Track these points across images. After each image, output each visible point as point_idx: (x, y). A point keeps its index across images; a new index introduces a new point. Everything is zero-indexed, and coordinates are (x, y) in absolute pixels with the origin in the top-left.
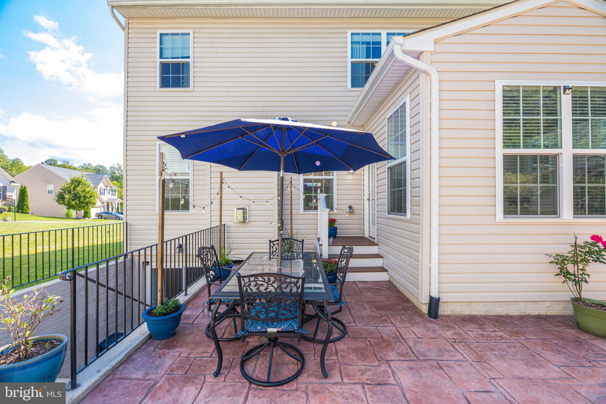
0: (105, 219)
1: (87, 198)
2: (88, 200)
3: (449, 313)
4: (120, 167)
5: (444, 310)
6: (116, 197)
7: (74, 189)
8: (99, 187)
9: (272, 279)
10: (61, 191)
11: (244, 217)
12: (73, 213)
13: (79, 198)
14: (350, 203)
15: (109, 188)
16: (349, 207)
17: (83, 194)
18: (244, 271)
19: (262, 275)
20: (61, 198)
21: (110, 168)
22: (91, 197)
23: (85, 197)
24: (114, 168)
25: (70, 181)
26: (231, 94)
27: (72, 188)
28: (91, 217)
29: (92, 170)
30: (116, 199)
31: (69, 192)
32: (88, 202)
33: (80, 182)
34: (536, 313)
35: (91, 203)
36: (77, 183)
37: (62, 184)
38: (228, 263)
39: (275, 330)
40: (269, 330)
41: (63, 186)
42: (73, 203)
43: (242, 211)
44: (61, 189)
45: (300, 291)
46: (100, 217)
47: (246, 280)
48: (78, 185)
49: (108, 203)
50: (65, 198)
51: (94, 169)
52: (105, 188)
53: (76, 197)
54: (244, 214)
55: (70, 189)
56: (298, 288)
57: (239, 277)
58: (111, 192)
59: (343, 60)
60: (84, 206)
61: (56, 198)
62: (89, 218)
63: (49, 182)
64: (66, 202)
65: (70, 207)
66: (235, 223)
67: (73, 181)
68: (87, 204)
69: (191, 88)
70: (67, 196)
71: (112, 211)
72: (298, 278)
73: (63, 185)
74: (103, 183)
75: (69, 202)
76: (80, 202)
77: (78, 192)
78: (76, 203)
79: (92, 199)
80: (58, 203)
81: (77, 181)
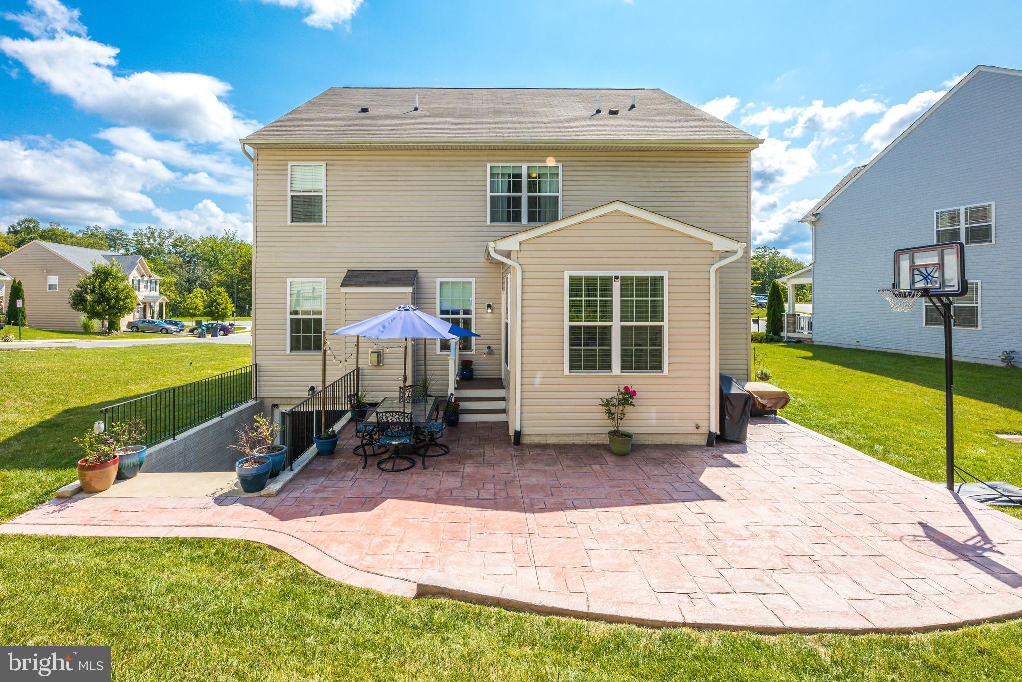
0: (143, 332)
1: (121, 300)
2: (122, 303)
3: (530, 442)
4: (153, 233)
5: (526, 440)
6: (157, 294)
7: (100, 286)
8: (131, 278)
9: (395, 414)
10: (79, 289)
11: (378, 361)
12: (96, 324)
13: (108, 300)
14: (489, 342)
15: (146, 278)
16: (488, 347)
17: (113, 294)
18: (380, 409)
19: (389, 412)
20: (78, 301)
21: (136, 234)
22: (126, 298)
23: (118, 299)
24: (141, 234)
25: (92, 273)
26: (365, 229)
27: (97, 284)
28: (120, 328)
29: (101, 239)
30: (157, 298)
31: (93, 291)
32: (122, 306)
33: (110, 274)
34: (595, 442)
35: (126, 308)
36: (103, 275)
37: (80, 277)
38: (365, 405)
39: (397, 443)
40: (394, 442)
41: (81, 282)
42: (99, 308)
43: (376, 354)
44: (78, 286)
45: (410, 421)
46: (135, 329)
47: (381, 414)
48: (107, 279)
49: (144, 303)
50: (86, 301)
51: (105, 237)
52: (140, 278)
53: (103, 298)
54: (378, 357)
55: (94, 287)
56: (409, 419)
57: (377, 413)
58: (149, 284)
59: (483, 193)
60: (117, 313)
61: (72, 301)
62: (117, 331)
63: (50, 272)
64: (89, 308)
65: (93, 314)
66: (369, 366)
67: (97, 273)
69: (324, 223)
70: (89, 298)
71: (153, 318)
72: (409, 414)
73: (82, 280)
74: (138, 271)
75: (92, 307)
76: (110, 307)
77: (107, 291)
78: (103, 309)
79: (128, 301)
80: (74, 308)
81: (104, 273)
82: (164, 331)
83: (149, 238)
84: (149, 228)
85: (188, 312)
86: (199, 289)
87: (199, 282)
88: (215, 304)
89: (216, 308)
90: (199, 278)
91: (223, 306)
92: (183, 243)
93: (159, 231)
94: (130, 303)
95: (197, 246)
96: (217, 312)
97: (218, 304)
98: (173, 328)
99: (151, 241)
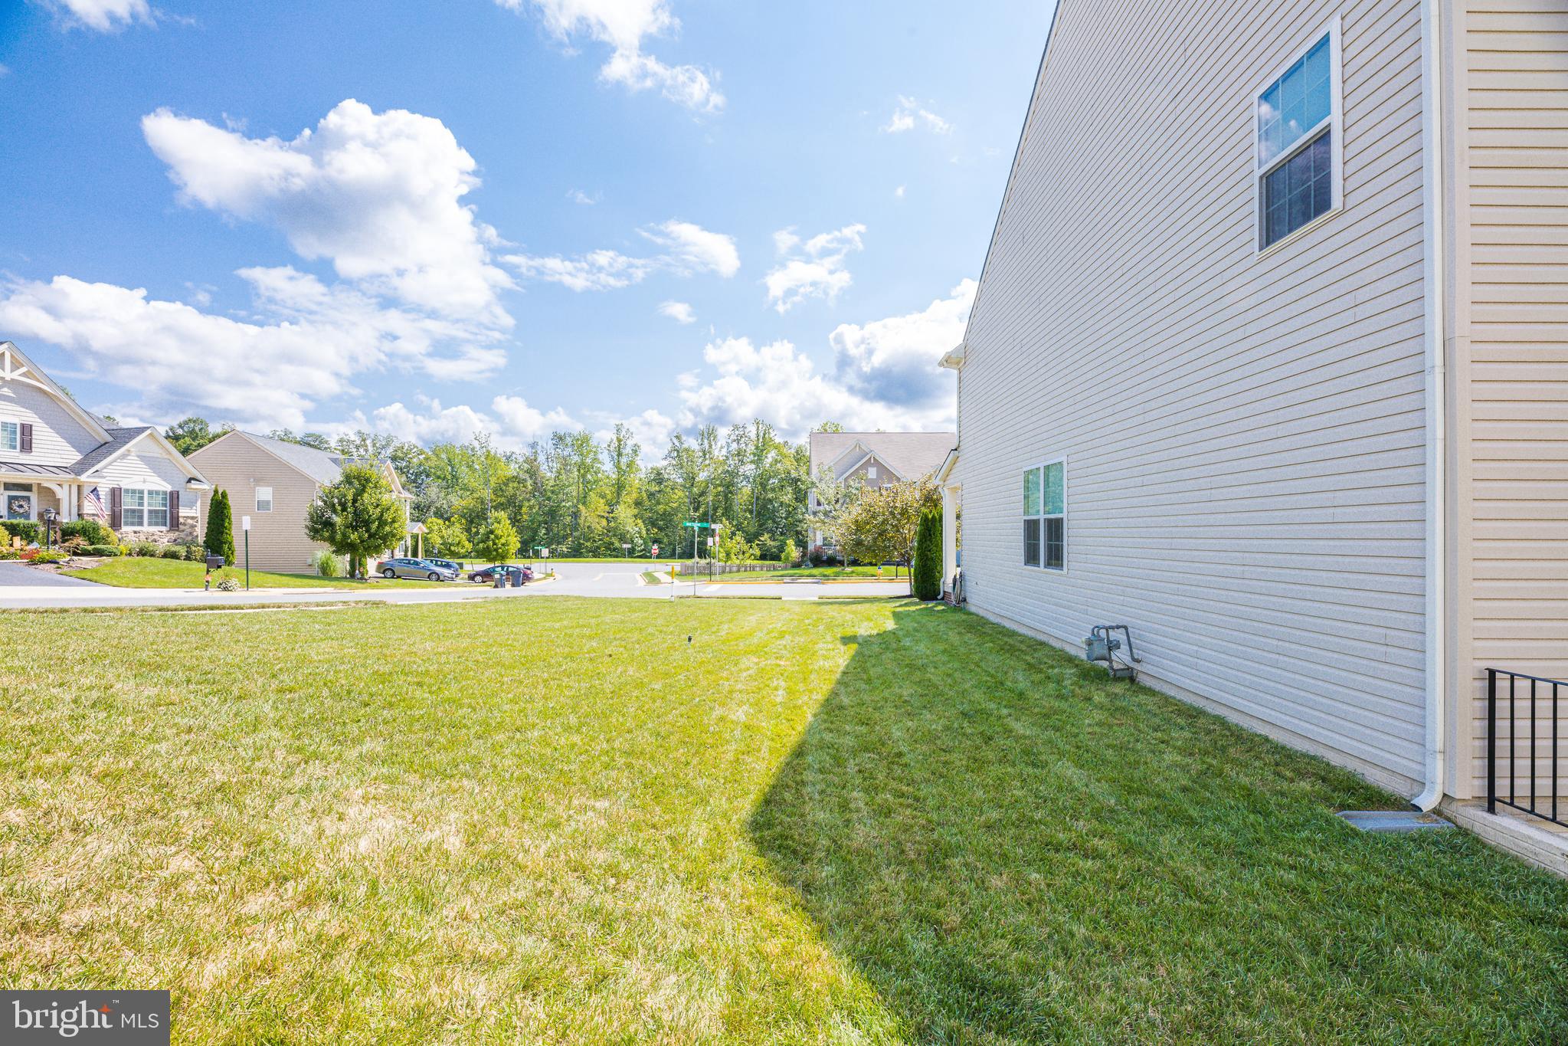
1: (385, 523)
2: (387, 529)
4: (364, 440)
7: (355, 501)
10: (320, 506)
12: (343, 562)
13: (367, 523)
17: (376, 514)
20: (320, 527)
22: (394, 521)
23: (382, 523)
25: (341, 478)
27: (349, 497)
28: (367, 571)
31: (344, 509)
33: (368, 480)
35: (394, 536)
36: (358, 481)
41: (323, 493)
42: (354, 537)
44: (319, 500)
46: (389, 574)
48: (364, 488)
50: (333, 525)
53: (360, 520)
55: (345, 502)
60: (380, 546)
61: (308, 526)
63: (259, 481)
64: (338, 537)
65: (342, 547)
67: (349, 477)
68: (384, 538)
70: (338, 519)
73: (326, 489)
75: (343, 535)
76: (370, 535)
77: (366, 510)
78: (360, 537)
79: (396, 525)
80: (313, 538)
81: (358, 478)
82: (434, 577)
83: (357, 447)
84: (359, 432)
85: (449, 550)
86: (435, 519)
87: (433, 509)
88: (492, 536)
89: (494, 544)
90: (433, 502)
91: (503, 541)
92: (406, 454)
93: (372, 436)
94: (400, 530)
95: (427, 459)
96: (496, 550)
97: (497, 537)
98: (446, 572)
99: (361, 450)
